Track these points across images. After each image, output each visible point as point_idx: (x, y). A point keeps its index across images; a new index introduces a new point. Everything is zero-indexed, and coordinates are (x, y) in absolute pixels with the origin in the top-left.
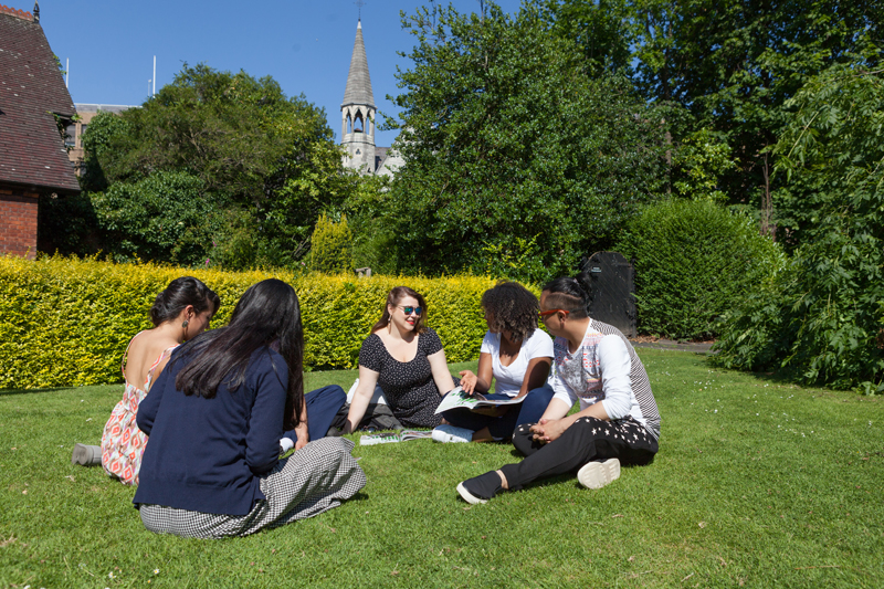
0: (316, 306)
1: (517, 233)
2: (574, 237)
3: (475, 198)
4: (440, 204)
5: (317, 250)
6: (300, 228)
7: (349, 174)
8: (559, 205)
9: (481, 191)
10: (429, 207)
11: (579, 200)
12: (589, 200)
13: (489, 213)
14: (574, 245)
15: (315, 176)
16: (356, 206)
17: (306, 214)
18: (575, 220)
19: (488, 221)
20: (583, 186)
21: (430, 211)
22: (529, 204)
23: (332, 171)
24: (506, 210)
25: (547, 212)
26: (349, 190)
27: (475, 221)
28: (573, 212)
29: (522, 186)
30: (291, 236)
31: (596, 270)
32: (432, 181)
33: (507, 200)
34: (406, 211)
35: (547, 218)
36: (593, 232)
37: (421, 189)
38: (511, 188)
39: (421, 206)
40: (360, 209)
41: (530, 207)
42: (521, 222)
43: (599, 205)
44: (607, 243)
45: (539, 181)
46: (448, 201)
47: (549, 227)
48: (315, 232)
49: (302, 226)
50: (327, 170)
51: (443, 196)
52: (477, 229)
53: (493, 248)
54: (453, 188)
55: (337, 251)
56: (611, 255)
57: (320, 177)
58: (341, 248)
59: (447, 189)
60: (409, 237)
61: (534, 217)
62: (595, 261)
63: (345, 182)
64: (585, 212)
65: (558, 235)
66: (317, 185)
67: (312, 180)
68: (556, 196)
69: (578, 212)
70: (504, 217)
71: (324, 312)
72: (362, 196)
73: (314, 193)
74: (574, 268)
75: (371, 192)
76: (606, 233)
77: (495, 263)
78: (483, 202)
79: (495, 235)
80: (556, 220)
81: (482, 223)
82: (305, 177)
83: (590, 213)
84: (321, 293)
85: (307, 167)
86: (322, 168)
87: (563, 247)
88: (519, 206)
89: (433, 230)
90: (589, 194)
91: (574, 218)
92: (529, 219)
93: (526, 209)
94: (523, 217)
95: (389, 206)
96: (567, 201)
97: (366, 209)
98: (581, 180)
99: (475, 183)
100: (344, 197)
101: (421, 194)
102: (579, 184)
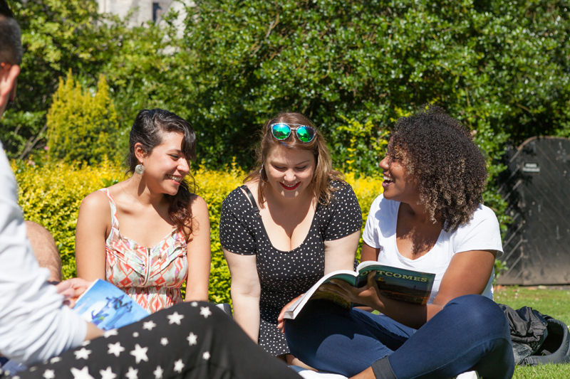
0: (57, 217)
1: (396, 100)
2: (493, 108)
3: (325, 43)
4: (264, 53)
5: (56, 137)
6: (28, 115)
7: (109, 23)
8: (466, 54)
9: (334, 32)
10: (246, 59)
11: (498, 48)
12: (516, 47)
13: (349, 68)
14: (493, 122)
15: (53, 27)
16: (122, 77)
17: (38, 92)
18: (493, 81)
19: (346, 80)
20: (505, 24)
21: (249, 68)
22: (417, 51)
23: (81, 18)
24: (378, 63)
25: (446, 65)
26: (110, 51)
27: (326, 81)
28: (490, 67)
29: (403, 22)
30: (13, 129)
31: (531, 168)
32: (251, 16)
33: (378, 46)
34: (207, 68)
35: (447, 75)
36: (524, 102)
37: (233, 28)
38: (385, 25)
39: (234, 58)
40: (128, 82)
41: (418, 58)
42: (403, 82)
43: (532, 57)
44: (545, 124)
45: (430, 13)
46: (279, 48)
47: (449, 92)
48: (54, 107)
49: (32, 111)
50: (73, 16)
51: (271, 41)
52: (328, 94)
53: (355, 127)
54: (285, 28)
55: (90, 138)
56: (555, 143)
57: (61, 30)
58: (98, 132)
59: (277, 30)
60: (213, 113)
61: (426, 73)
62: (528, 151)
63: (101, 36)
64: (510, 68)
65: (464, 105)
66: (57, 42)
67: (48, 34)
68: (460, 39)
69: (498, 67)
70: (374, 74)
71: (70, 229)
72: (132, 59)
73: (53, 55)
74: (495, 162)
75: (147, 54)
76: (547, 105)
77: (360, 153)
78: (338, 49)
79: (360, 105)
80: (462, 78)
81: (337, 85)
82: (36, 29)
83: (518, 70)
84: (65, 197)
85: (38, 13)
86: (65, 13)
87: (475, 125)
88: (398, 56)
89: (253, 98)
90: (515, 38)
91: (492, 76)
92: (417, 76)
93: (411, 60)
94: (408, 72)
95: (177, 77)
96: (479, 49)
97: (138, 82)
98: (503, 14)
99: (324, 19)
100: (101, 63)
101: (234, 38)
102: (498, 21)
